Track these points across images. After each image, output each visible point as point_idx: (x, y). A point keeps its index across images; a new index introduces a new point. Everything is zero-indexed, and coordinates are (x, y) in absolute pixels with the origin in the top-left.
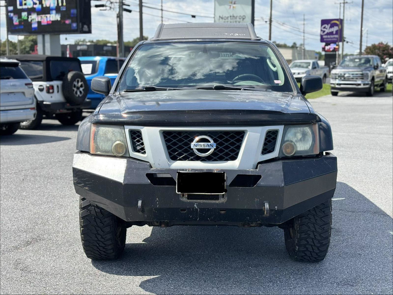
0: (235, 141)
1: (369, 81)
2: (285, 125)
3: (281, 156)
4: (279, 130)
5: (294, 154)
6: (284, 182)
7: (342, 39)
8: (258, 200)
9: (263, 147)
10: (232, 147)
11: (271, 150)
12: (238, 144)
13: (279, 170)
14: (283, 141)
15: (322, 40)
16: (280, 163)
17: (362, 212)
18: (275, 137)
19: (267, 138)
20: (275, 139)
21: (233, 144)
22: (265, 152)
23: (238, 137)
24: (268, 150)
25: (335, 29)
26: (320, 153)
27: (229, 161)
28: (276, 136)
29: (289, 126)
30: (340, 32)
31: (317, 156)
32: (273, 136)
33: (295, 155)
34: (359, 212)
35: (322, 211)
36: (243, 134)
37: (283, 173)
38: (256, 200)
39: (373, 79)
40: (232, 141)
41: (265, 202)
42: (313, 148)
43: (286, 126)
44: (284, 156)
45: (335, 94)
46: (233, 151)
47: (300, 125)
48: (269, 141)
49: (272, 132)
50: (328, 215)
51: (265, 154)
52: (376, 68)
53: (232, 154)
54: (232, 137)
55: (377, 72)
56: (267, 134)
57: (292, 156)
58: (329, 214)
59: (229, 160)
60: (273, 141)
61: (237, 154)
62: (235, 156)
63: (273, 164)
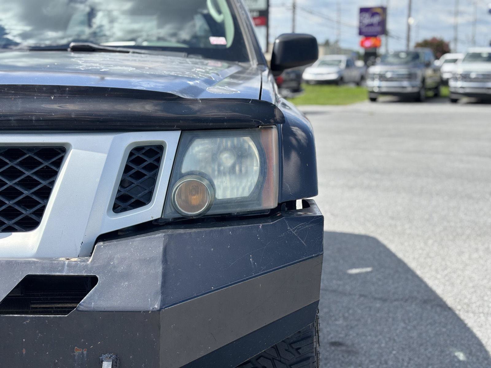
0: (35, 173)
1: (418, 82)
2: (183, 130)
3: (170, 215)
4: (166, 143)
5: (208, 209)
6: (160, 297)
7: (384, 32)
8: (85, 352)
9: (119, 191)
10: (26, 193)
11: (142, 200)
12: (44, 183)
13: (151, 260)
14: (175, 175)
15: (361, 33)
16: (159, 237)
17: (402, 299)
18: (156, 163)
19: (131, 165)
20: (155, 168)
21: (29, 183)
22: (122, 205)
23: (46, 164)
24: (133, 200)
25: (376, 19)
26: (279, 204)
27: (14, 234)
28: (159, 160)
29: (195, 133)
30: (383, 23)
31: (272, 214)
32: (149, 161)
33: (210, 212)
34: (396, 300)
35: (293, 348)
36: (60, 156)
37: (161, 268)
38: (77, 352)
39: (424, 80)
40: (28, 173)
41: (104, 357)
42: (260, 194)
43: (186, 134)
44: (177, 216)
45: (373, 100)
46: (28, 203)
47: (226, 132)
48: (138, 175)
49: (147, 149)
50: (308, 358)
51: (125, 210)
52: (428, 65)
53: (26, 212)
54: (30, 164)
55: (429, 72)
56: (131, 154)
57: (200, 214)
58: (310, 355)
59: (15, 230)
60: (148, 174)
61: (40, 213)
62: (34, 217)
63: (138, 241)
